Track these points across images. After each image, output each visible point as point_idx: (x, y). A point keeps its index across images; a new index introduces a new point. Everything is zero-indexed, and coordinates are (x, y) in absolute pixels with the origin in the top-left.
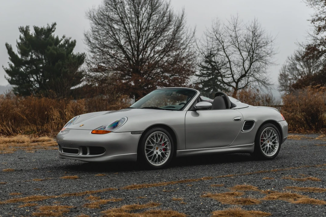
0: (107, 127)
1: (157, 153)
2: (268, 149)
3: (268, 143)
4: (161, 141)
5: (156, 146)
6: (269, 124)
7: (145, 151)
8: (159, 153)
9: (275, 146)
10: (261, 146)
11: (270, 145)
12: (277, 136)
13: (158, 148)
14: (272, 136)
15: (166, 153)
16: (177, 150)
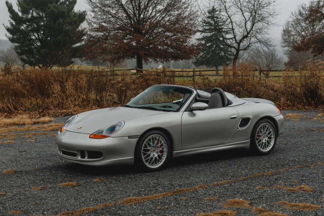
0: (104, 131)
1: (154, 155)
2: (264, 144)
3: (264, 138)
4: (157, 144)
5: (153, 149)
6: (265, 120)
7: (142, 155)
8: (156, 155)
9: (270, 141)
10: (257, 142)
11: (265, 140)
12: (272, 131)
13: (154, 150)
14: (268, 132)
15: (162, 155)
16: (173, 151)
